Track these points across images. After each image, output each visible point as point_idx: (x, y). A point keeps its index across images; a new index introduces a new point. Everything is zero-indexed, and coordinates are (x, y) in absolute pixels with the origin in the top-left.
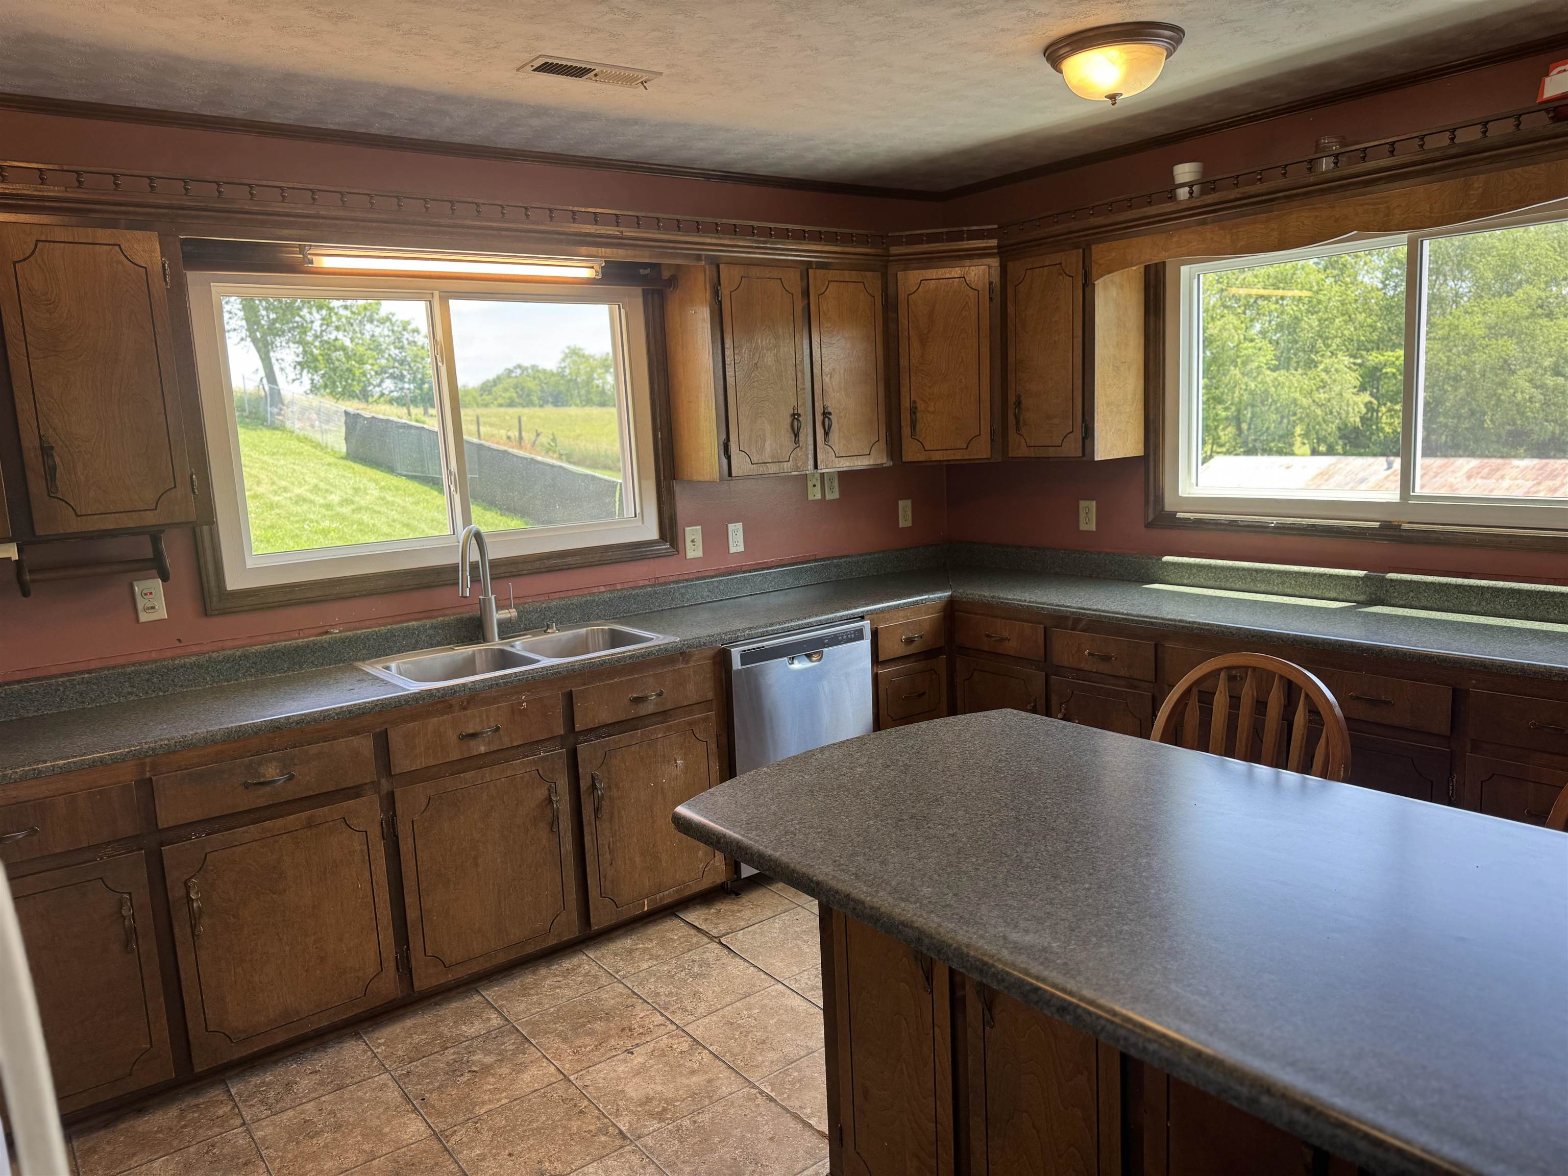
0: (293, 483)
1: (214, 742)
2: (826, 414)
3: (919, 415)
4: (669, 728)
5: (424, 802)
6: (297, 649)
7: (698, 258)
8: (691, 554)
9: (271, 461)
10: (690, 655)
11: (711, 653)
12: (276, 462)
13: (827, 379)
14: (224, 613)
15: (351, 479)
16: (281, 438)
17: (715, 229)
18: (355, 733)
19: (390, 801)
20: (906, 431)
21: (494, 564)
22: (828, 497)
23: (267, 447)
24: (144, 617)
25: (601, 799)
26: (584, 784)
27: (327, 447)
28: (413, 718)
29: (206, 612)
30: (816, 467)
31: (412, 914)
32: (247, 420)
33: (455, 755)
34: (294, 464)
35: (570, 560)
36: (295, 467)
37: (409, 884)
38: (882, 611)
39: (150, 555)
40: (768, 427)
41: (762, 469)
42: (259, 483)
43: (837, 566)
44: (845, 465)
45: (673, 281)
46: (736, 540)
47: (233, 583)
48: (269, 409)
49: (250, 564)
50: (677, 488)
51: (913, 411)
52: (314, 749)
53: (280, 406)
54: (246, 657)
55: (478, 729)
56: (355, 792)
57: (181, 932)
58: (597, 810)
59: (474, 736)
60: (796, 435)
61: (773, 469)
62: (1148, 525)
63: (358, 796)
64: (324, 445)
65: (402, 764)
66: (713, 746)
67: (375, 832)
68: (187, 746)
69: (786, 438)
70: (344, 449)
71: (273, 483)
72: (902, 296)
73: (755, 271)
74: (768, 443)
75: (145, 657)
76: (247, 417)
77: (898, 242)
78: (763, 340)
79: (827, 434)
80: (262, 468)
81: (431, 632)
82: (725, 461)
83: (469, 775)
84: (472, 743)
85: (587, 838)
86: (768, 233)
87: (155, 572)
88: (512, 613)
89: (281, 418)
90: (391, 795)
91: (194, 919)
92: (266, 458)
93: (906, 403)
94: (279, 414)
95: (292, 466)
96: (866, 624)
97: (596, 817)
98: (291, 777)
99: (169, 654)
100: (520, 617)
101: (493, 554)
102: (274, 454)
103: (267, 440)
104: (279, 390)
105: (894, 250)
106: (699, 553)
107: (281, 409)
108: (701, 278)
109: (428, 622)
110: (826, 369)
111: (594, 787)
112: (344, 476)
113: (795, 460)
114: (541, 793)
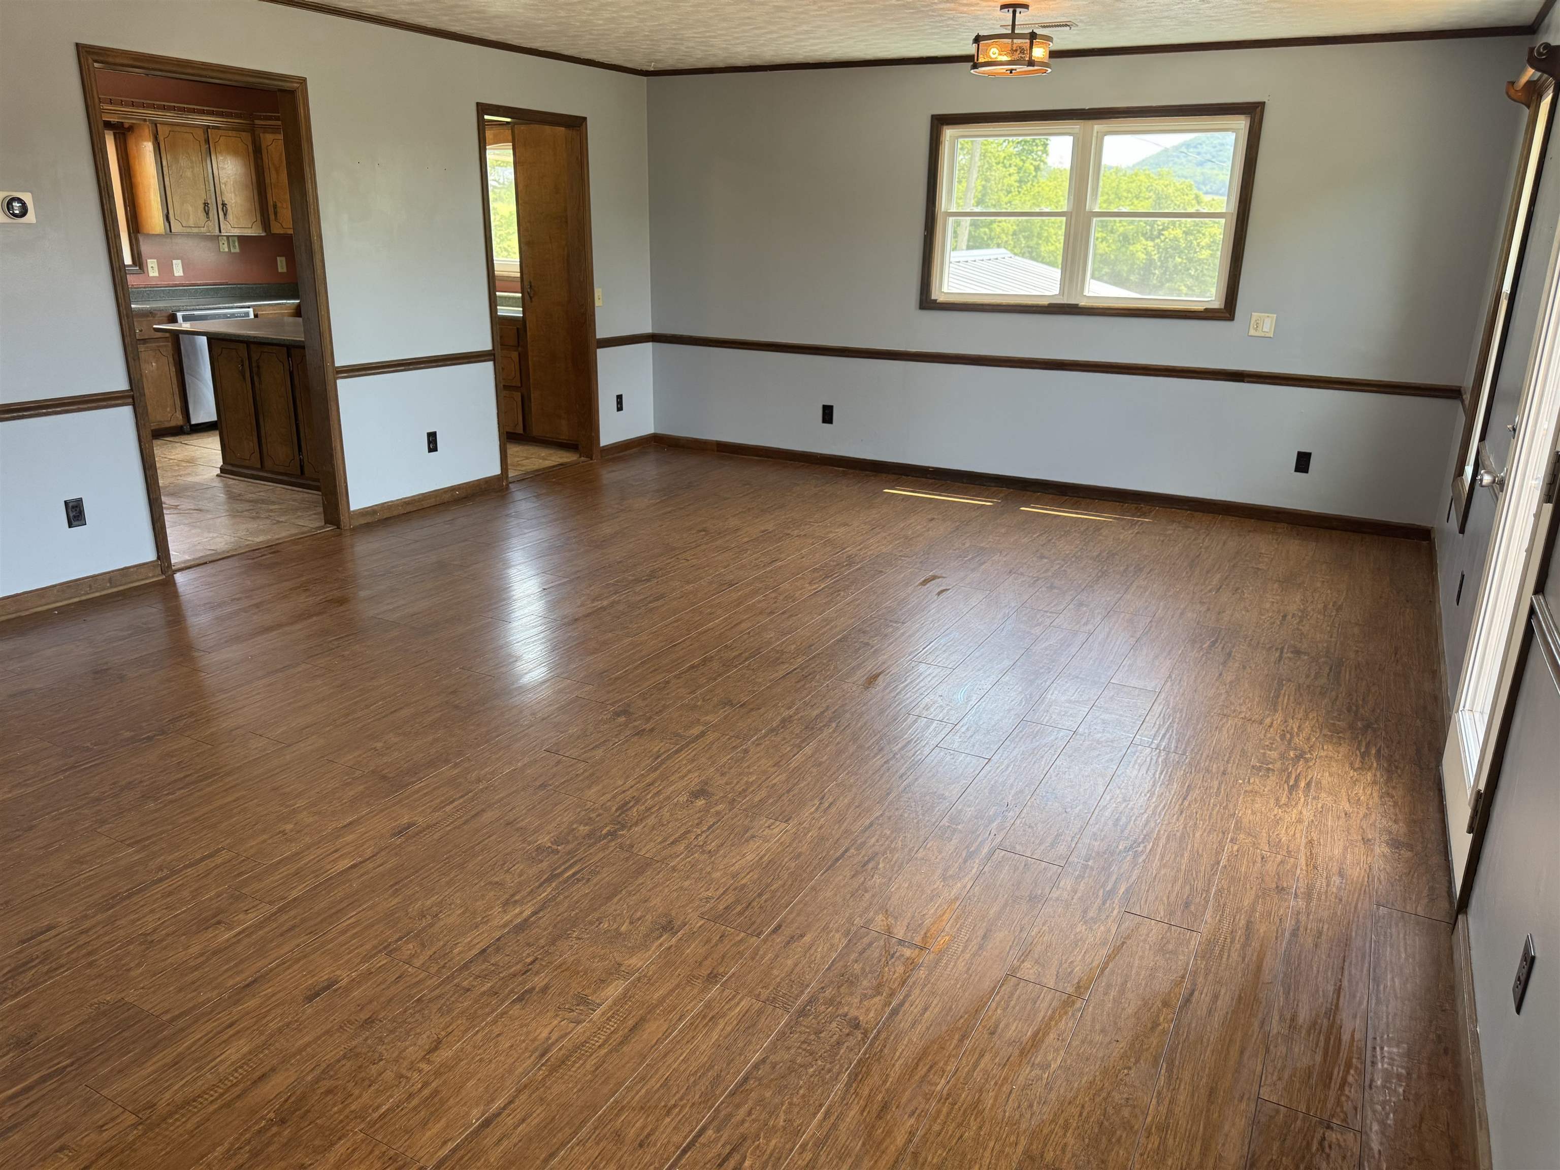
2: (224, 205)
3: (278, 210)
4: (147, 347)
7: (145, 120)
8: (151, 274)
10: (156, 314)
11: (167, 314)
13: (223, 186)
17: (153, 107)
20: (272, 217)
22: (232, 251)
30: (220, 231)
38: (260, 305)
40: (190, 208)
41: (189, 230)
43: (240, 288)
44: (237, 232)
45: (131, 128)
46: (178, 270)
50: (141, 238)
51: (275, 207)
60: (207, 214)
61: (195, 230)
66: (171, 359)
69: (202, 215)
72: (264, 146)
73: (178, 128)
74: (191, 217)
77: (259, 118)
78: (183, 162)
79: (225, 215)
82: (167, 224)
86: (183, 110)
93: (271, 203)
96: (251, 310)
105: (257, 122)
106: (156, 274)
108: (147, 131)
110: (222, 181)
113: (208, 227)
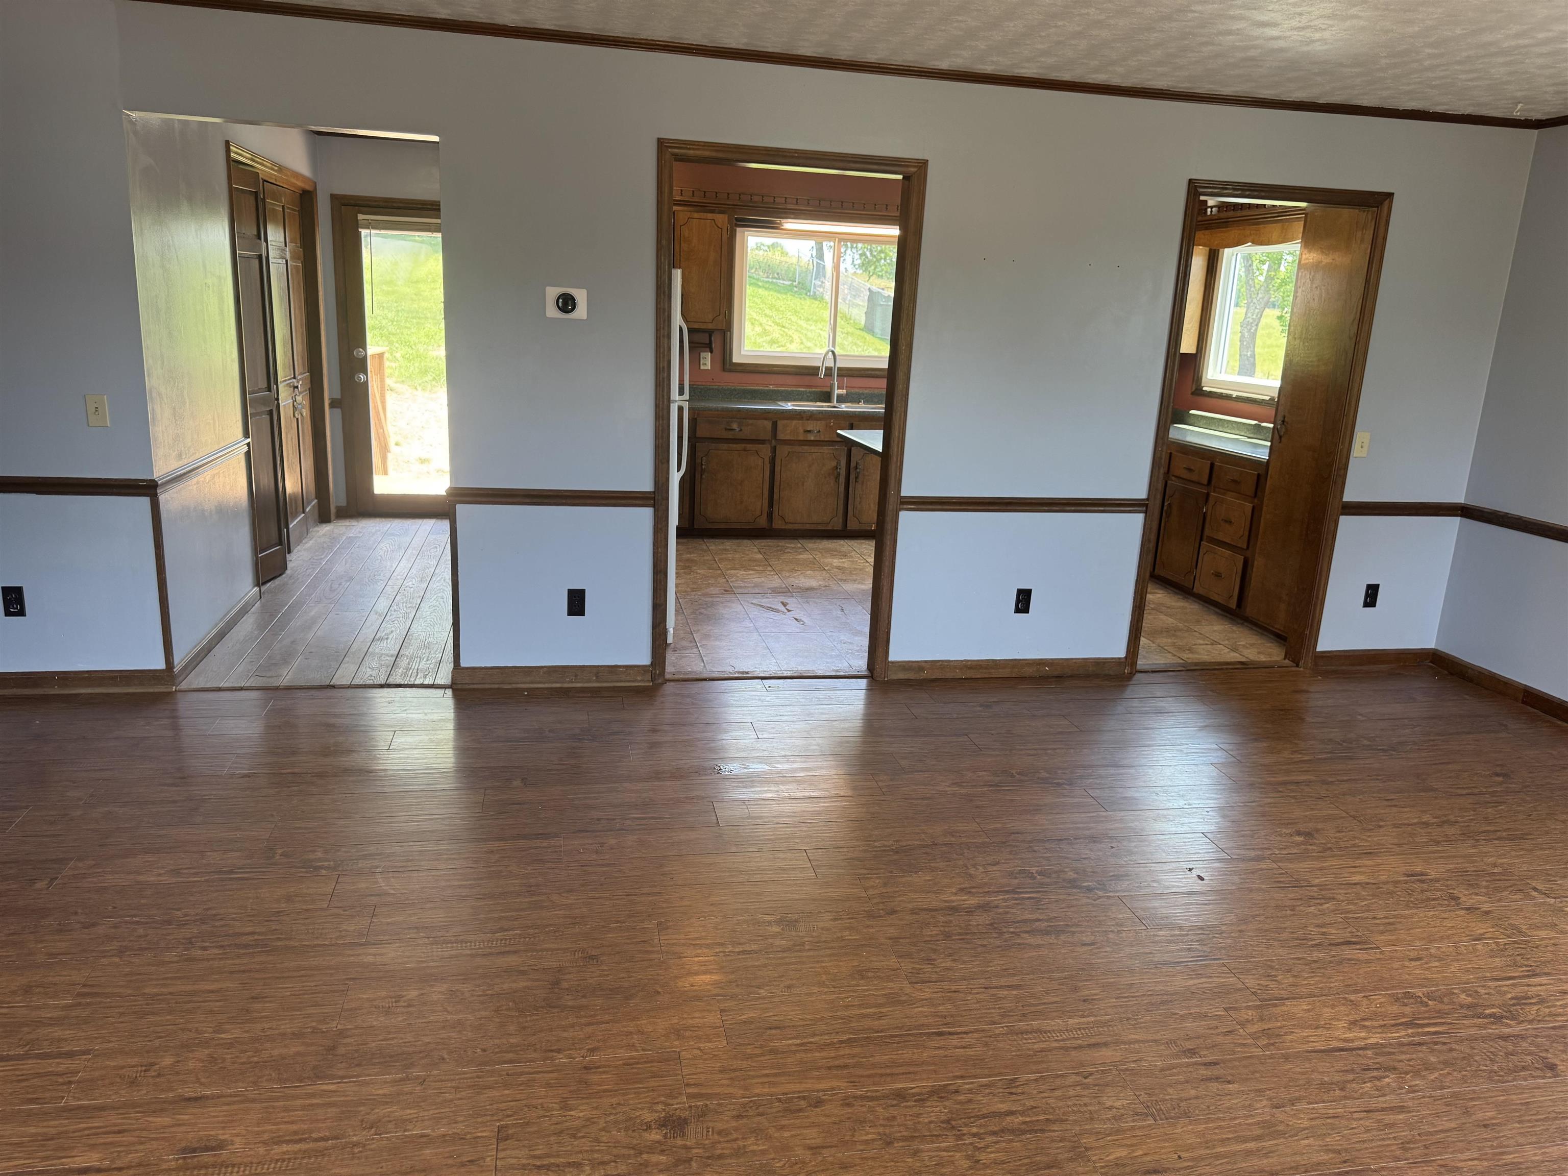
0: (816, 345)
1: (718, 411)
5: (787, 453)
6: (755, 391)
9: (805, 325)
12: (808, 327)
14: (730, 371)
15: (860, 346)
16: (817, 307)
18: (766, 419)
19: (774, 450)
21: (839, 369)
23: (805, 314)
24: (702, 367)
25: (858, 473)
26: (853, 465)
27: (850, 319)
28: (787, 419)
29: (724, 370)
31: (776, 497)
32: (795, 289)
33: (801, 438)
34: (822, 330)
35: (877, 373)
36: (822, 332)
37: (777, 484)
39: (708, 342)
42: (792, 342)
47: (736, 359)
48: (813, 281)
49: (742, 353)
52: (751, 421)
53: (822, 279)
54: (735, 390)
55: (811, 429)
56: (762, 442)
57: (698, 476)
58: (856, 478)
59: (809, 431)
62: (1193, 393)
63: (763, 444)
64: (849, 317)
65: (781, 436)
67: (767, 460)
68: (710, 410)
70: (863, 323)
71: (802, 343)
75: (700, 383)
76: (796, 287)
80: (797, 330)
81: (809, 395)
83: (806, 447)
84: (809, 435)
85: (851, 489)
87: (708, 349)
88: (843, 392)
89: (821, 290)
90: (775, 447)
91: (703, 471)
92: (802, 323)
94: (820, 286)
95: (819, 331)
97: (856, 481)
98: (741, 430)
99: (708, 384)
100: (847, 394)
101: (839, 365)
102: (808, 320)
103: (806, 308)
104: (824, 266)
107: (823, 282)
109: (808, 390)
111: (856, 468)
112: (856, 344)
114: (834, 464)
